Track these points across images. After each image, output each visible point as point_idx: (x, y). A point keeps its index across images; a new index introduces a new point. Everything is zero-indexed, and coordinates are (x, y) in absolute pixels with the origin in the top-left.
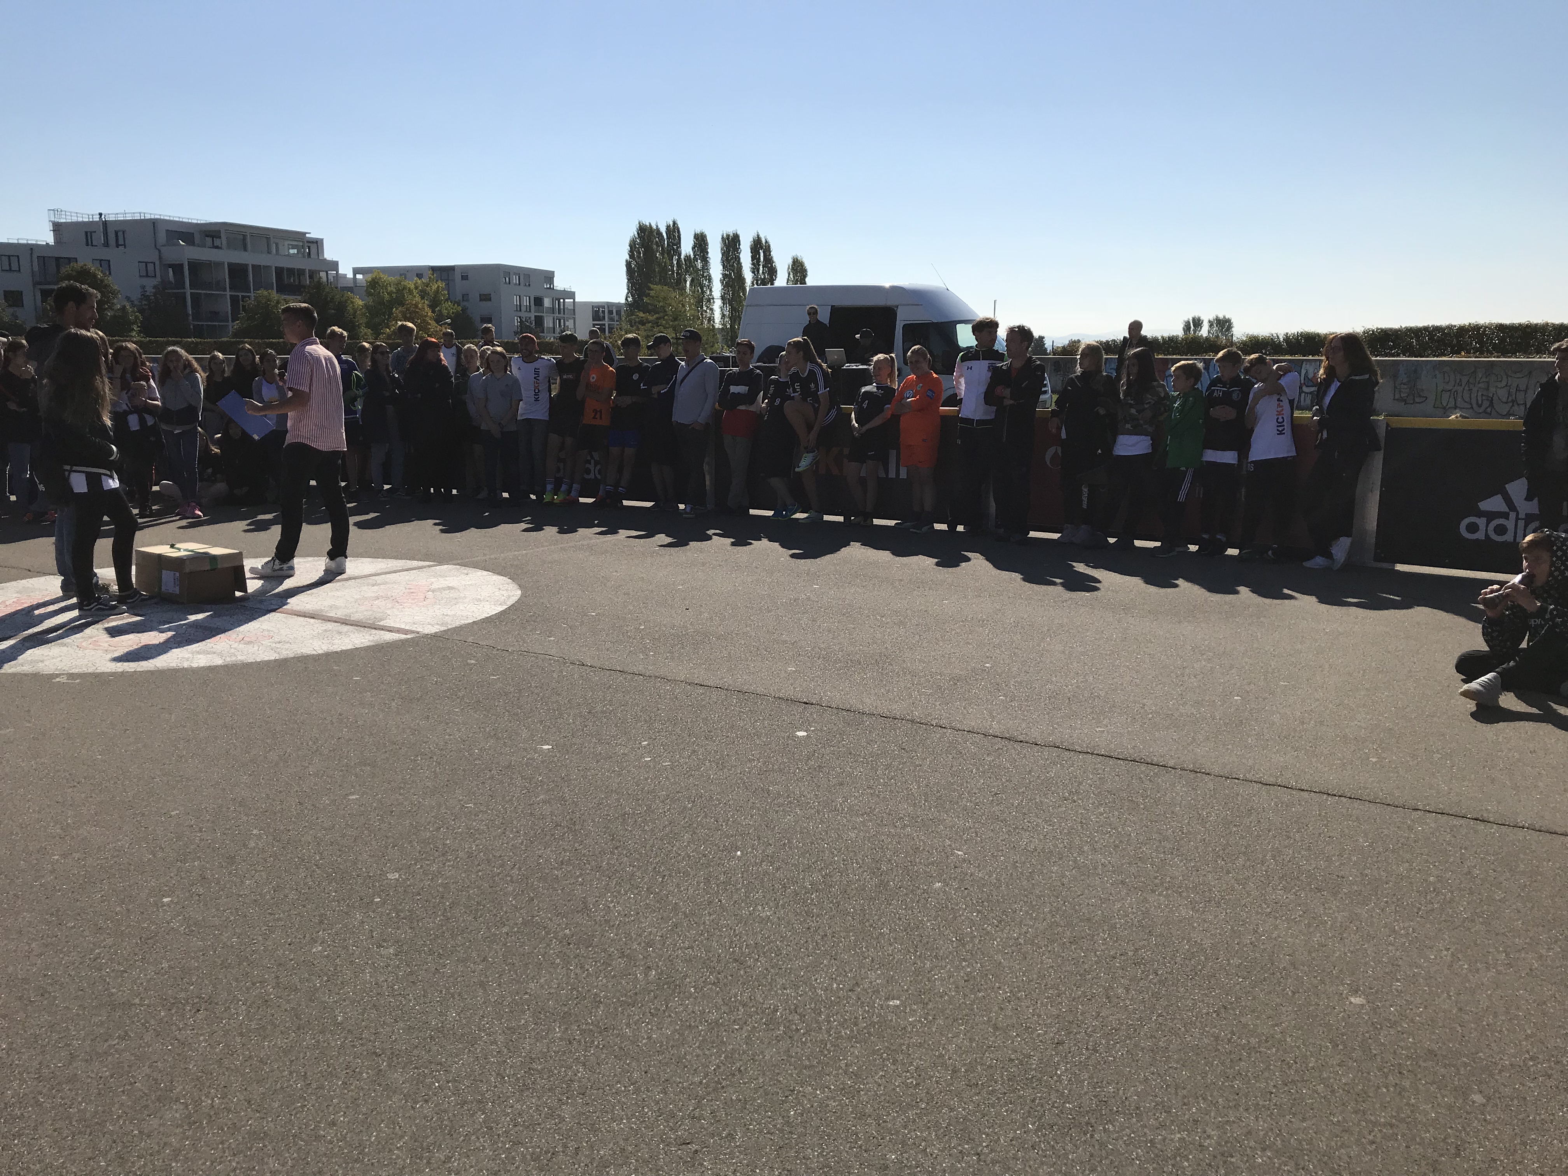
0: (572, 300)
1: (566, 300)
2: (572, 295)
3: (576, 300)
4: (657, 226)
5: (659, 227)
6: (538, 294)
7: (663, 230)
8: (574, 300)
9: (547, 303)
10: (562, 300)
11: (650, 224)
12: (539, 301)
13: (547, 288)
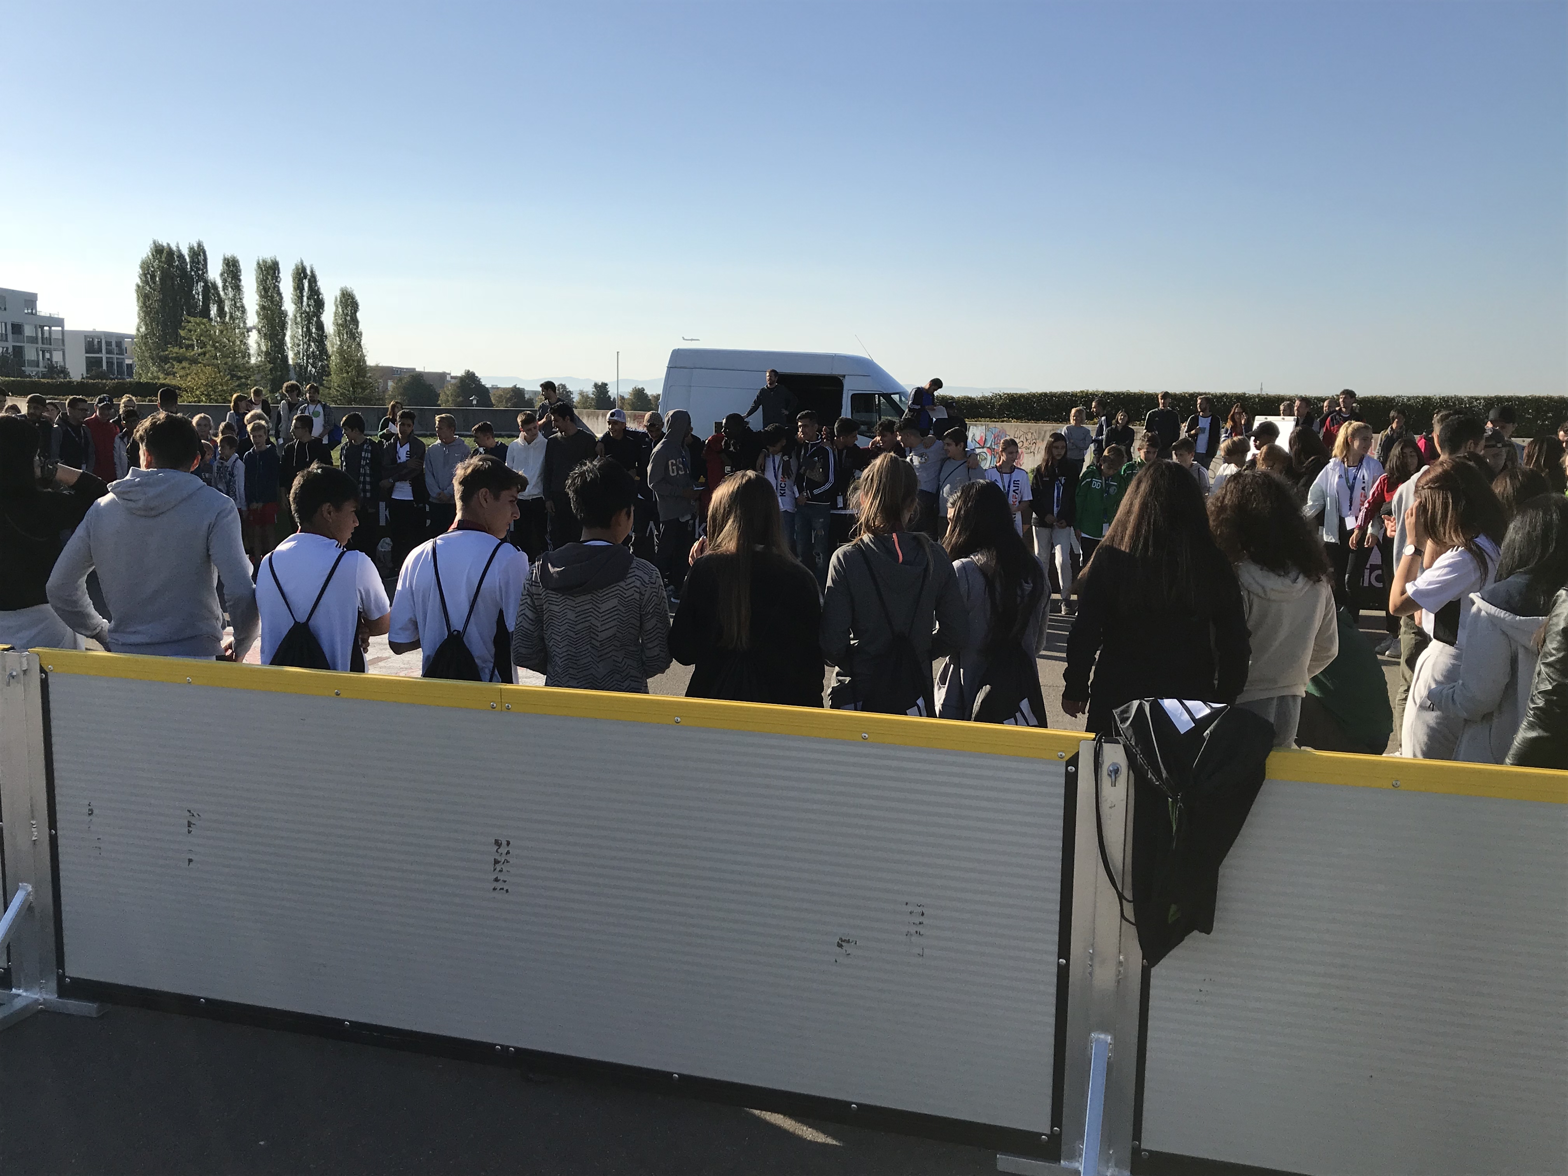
0: (60, 328)
1: (53, 328)
2: (60, 322)
3: (67, 328)
4: (178, 247)
5: (181, 248)
6: (17, 320)
7: (185, 252)
8: (63, 328)
9: (28, 331)
10: (46, 328)
11: (168, 244)
12: (17, 329)
13: (28, 313)
